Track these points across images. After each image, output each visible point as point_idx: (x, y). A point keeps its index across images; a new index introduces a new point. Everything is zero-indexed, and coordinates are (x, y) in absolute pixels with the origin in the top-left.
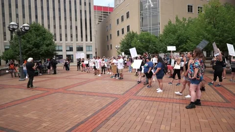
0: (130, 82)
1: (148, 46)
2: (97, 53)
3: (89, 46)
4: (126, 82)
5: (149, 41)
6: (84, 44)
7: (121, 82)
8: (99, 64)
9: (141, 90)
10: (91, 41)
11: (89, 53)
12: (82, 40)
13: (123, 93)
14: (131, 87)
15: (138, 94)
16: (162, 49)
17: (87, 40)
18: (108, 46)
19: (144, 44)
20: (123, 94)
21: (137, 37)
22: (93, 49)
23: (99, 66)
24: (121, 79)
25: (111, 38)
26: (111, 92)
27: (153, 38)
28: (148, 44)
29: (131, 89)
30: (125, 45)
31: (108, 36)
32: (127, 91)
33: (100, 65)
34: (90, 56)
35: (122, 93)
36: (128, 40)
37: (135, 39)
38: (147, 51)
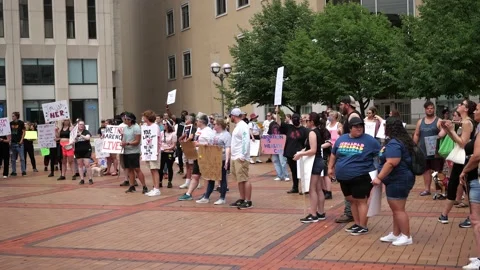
0: (281, 216)
1: (355, 66)
2: (119, 94)
3: (81, 63)
4: (266, 217)
5: (360, 43)
6: (58, 49)
7: (244, 216)
8: (155, 142)
9: (322, 240)
10: (92, 34)
11: (81, 93)
12: (49, 34)
13: (256, 251)
14: (284, 233)
15: (311, 255)
16: (414, 80)
17: (71, 34)
18: (172, 60)
19: (341, 55)
20: (257, 255)
21: (308, 21)
22: (103, 72)
23: (155, 150)
24: (243, 204)
25: (186, 23)
26: (211, 249)
27: (379, 31)
28: (356, 58)
29: (286, 237)
30: (256, 61)
31: (170, 15)
32: (270, 247)
33: (159, 146)
34: (88, 107)
35: (253, 251)
36: (267, 35)
37: (300, 33)
38: (354, 86)
